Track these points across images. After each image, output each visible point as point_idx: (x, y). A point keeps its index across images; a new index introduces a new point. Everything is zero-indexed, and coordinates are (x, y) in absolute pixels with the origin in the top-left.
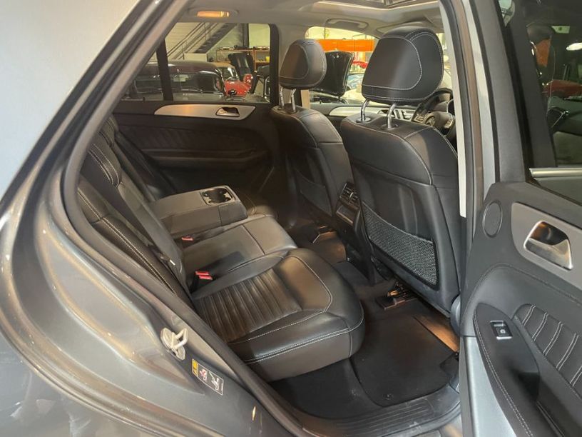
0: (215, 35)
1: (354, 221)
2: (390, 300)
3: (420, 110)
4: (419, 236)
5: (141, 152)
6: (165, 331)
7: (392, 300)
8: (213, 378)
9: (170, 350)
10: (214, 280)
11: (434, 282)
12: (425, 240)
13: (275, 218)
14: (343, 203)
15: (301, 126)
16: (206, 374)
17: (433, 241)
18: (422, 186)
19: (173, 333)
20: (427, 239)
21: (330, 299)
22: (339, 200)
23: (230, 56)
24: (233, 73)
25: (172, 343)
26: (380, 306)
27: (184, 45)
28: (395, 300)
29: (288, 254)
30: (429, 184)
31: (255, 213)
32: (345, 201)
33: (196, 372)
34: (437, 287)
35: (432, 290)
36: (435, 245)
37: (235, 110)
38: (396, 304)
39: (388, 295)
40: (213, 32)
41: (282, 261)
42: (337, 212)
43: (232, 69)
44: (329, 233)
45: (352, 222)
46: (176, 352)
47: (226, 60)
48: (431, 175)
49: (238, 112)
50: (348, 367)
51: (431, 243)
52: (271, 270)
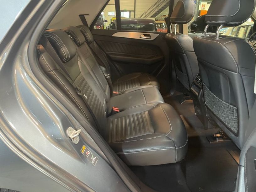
0: (160, 9)
1: (199, 94)
2: (215, 138)
3: (251, 40)
4: (231, 104)
5: (105, 53)
6: (70, 128)
7: (216, 138)
8: (93, 156)
9: (70, 138)
10: (120, 112)
11: (236, 132)
12: (232, 107)
13: (158, 88)
14: (195, 84)
15: (177, 42)
16: (89, 154)
17: (237, 108)
18: (232, 73)
19: (75, 130)
20: (234, 106)
21: (170, 130)
22: (193, 82)
23: (165, 18)
24: (165, 26)
25: (71, 135)
26: (208, 141)
27: (146, 14)
28: (217, 139)
29: (158, 105)
30: (237, 73)
31: (149, 85)
32: (196, 83)
33: (83, 152)
34: (237, 135)
35: (235, 136)
36: (238, 110)
37: (149, 36)
38: (218, 141)
39: (214, 136)
40: (159, 8)
41: (154, 108)
42: (192, 88)
43: (165, 24)
44: (191, 100)
45: (197, 94)
46: (72, 140)
47: (164, 21)
48: (238, 67)
49: (150, 37)
50: (178, 168)
51: (236, 108)
52: (147, 111)
